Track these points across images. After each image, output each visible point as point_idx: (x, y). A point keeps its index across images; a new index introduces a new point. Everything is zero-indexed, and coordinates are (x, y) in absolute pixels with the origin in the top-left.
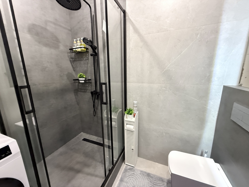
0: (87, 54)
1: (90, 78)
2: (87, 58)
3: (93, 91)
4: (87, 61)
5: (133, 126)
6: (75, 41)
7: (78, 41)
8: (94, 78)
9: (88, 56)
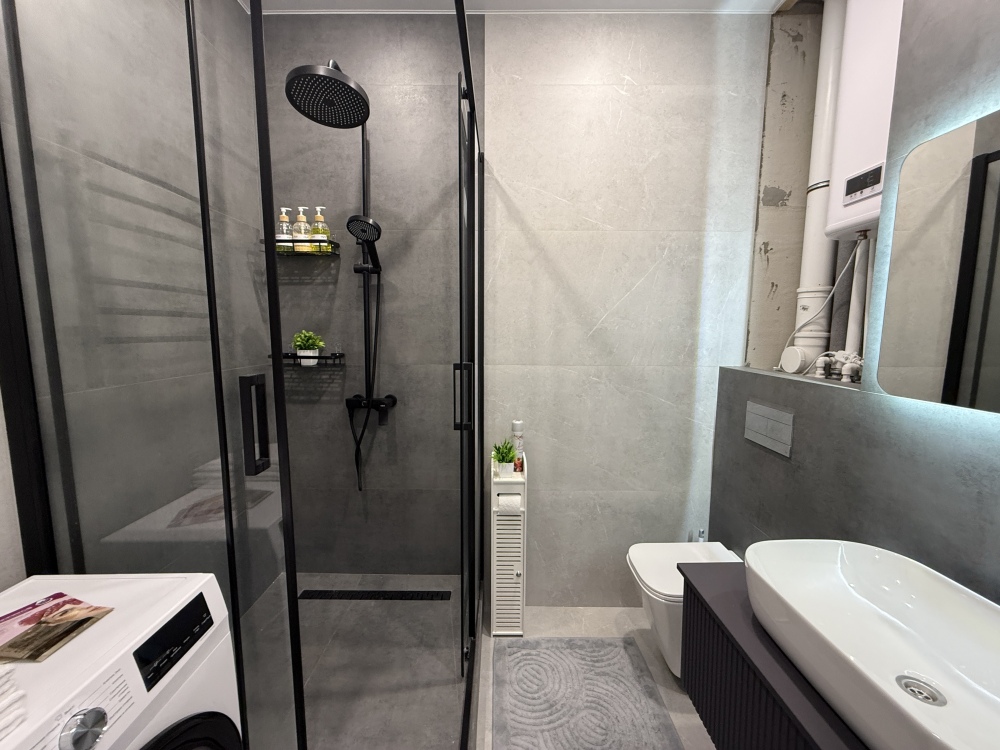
0: (333, 265)
1: (337, 350)
2: (330, 279)
3: (350, 395)
4: (331, 287)
5: (518, 498)
6: (287, 215)
7: (302, 217)
8: (358, 347)
9: (333, 272)
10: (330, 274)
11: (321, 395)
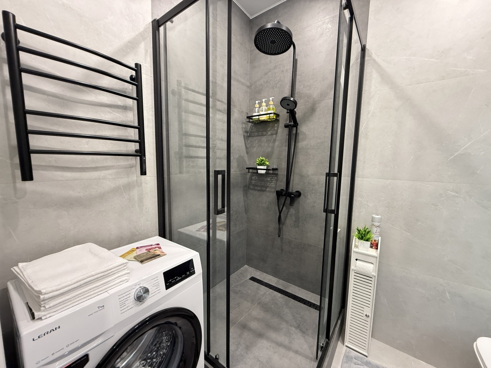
0: (276, 125)
1: (275, 167)
2: (274, 132)
3: (279, 189)
4: (274, 136)
5: (372, 266)
6: (258, 104)
7: (264, 104)
8: (284, 165)
9: (276, 128)
10: (274, 130)
11: (266, 188)
